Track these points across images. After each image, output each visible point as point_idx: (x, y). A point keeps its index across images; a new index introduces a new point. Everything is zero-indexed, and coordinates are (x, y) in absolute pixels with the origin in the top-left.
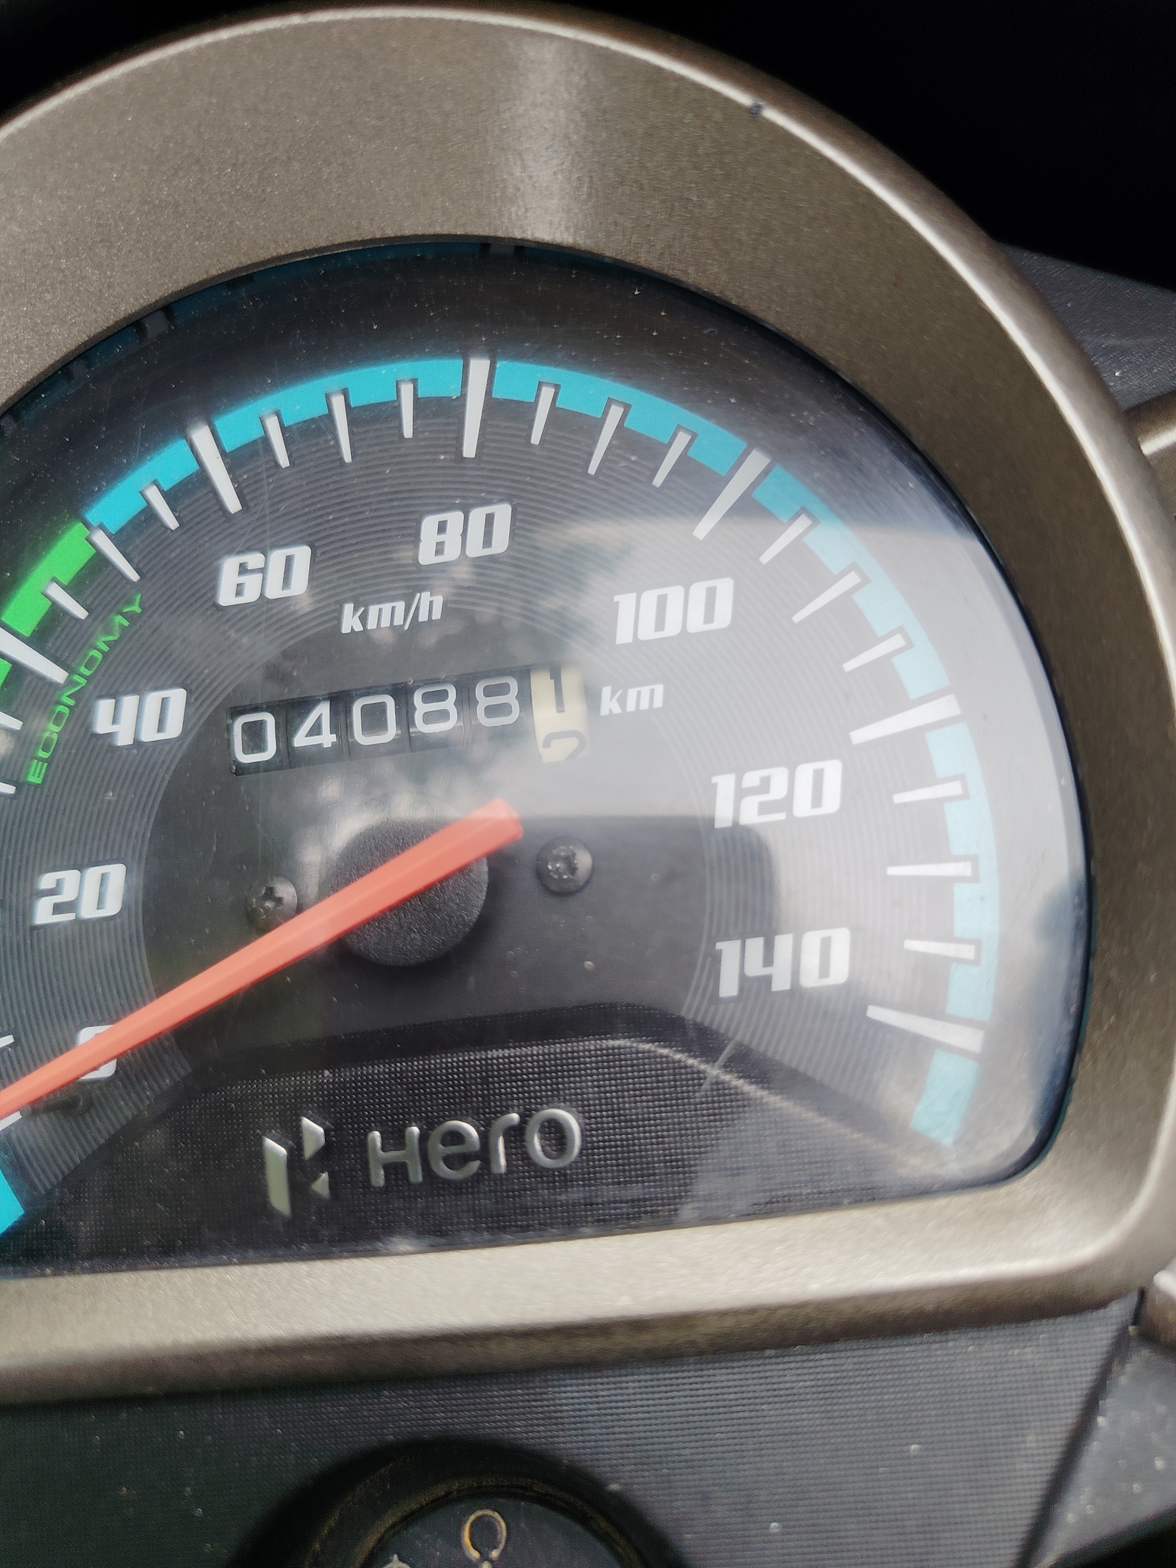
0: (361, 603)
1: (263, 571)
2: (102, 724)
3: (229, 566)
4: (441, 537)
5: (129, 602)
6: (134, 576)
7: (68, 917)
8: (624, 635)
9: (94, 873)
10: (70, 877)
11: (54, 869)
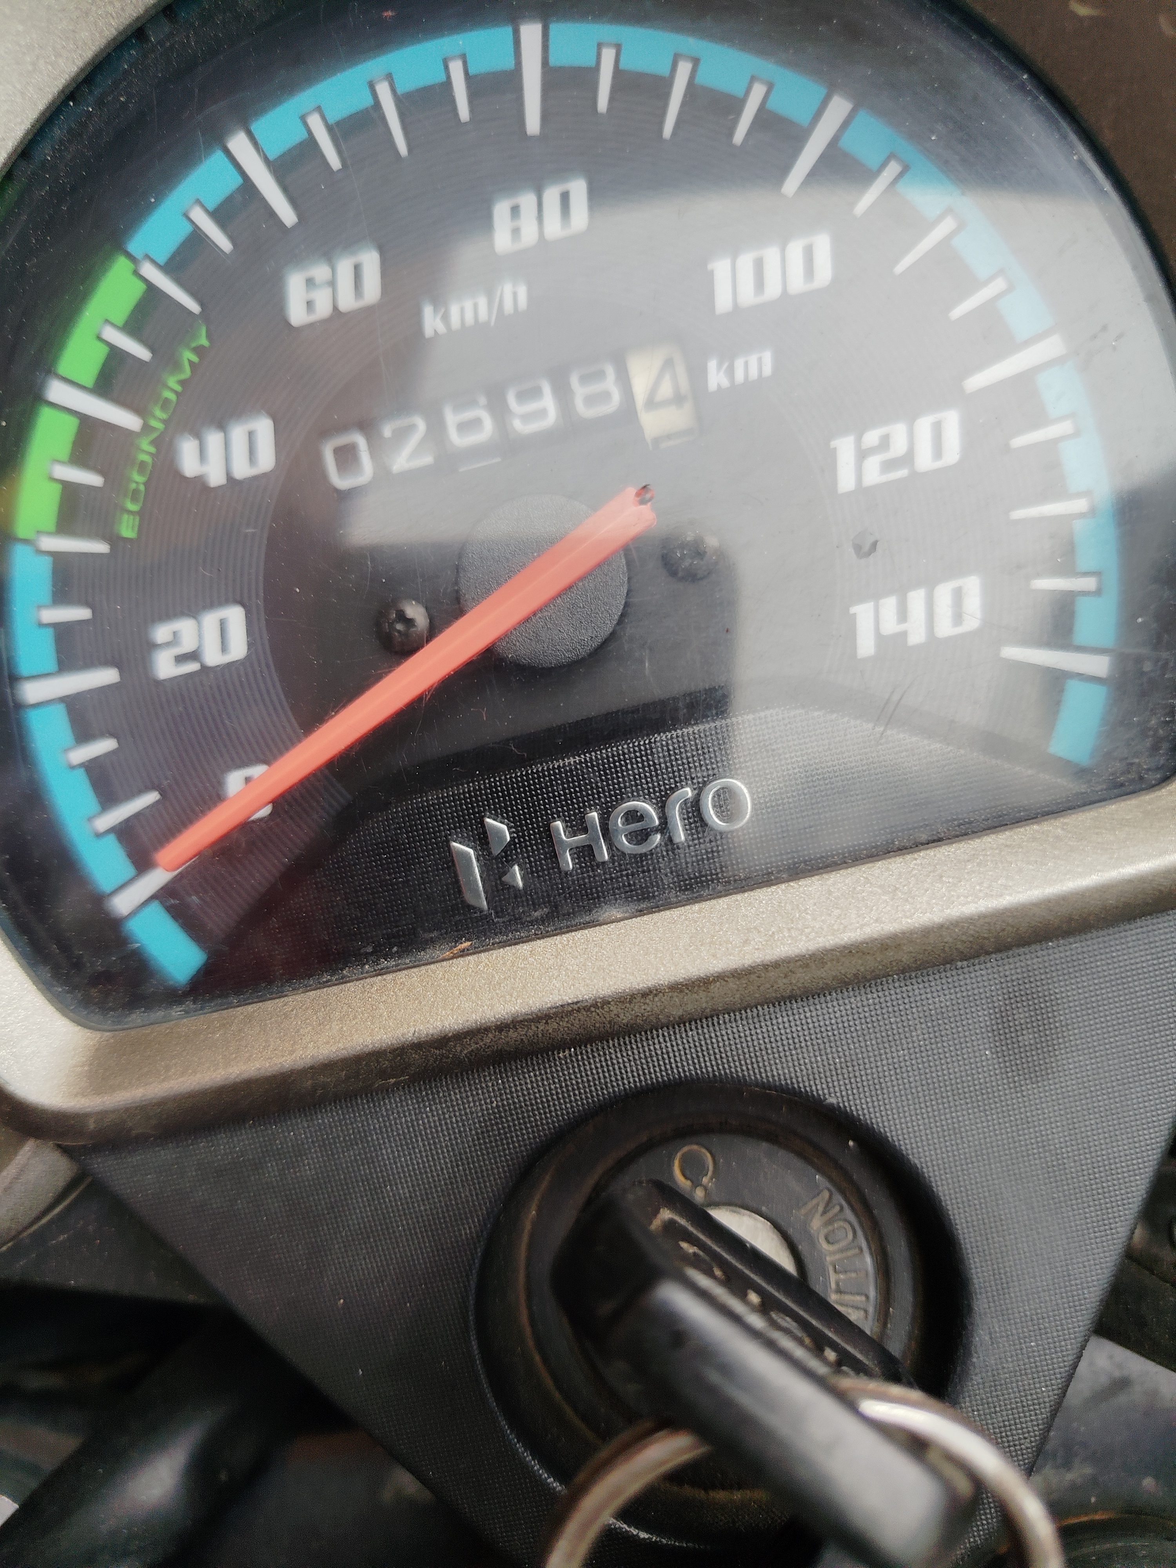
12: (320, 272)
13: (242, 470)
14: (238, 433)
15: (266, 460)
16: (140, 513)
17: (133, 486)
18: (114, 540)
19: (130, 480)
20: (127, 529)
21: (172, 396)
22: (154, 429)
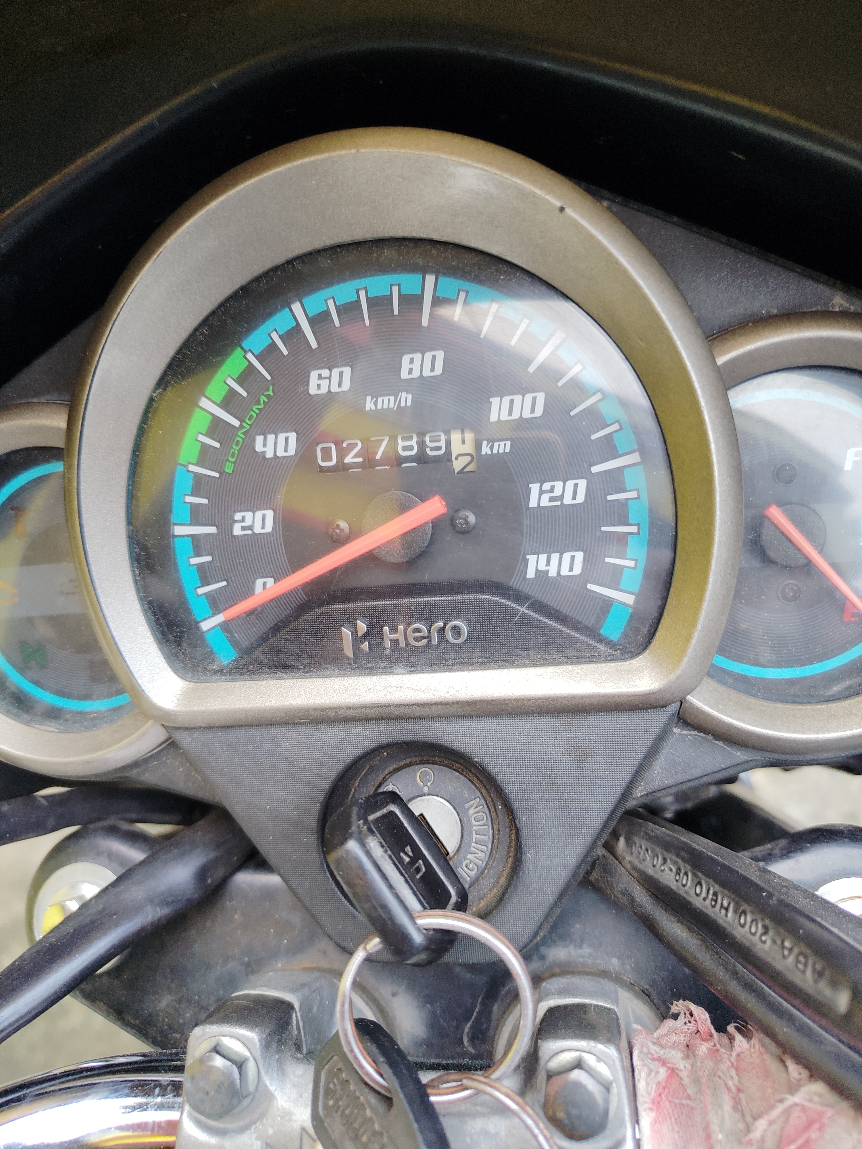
0: (375, 397)
1: (329, 378)
2: (259, 447)
3: (314, 375)
4: (411, 366)
5: (268, 390)
6: (269, 377)
7: (250, 532)
8: (493, 418)
9: (259, 514)
10: (249, 515)
11: (241, 511)
12: (325, 373)
13: (281, 453)
14: (282, 437)
15: (292, 451)
16: (234, 462)
17: (232, 450)
18: (222, 473)
19: (232, 447)
20: (229, 469)
21: (254, 415)
22: (244, 427)
